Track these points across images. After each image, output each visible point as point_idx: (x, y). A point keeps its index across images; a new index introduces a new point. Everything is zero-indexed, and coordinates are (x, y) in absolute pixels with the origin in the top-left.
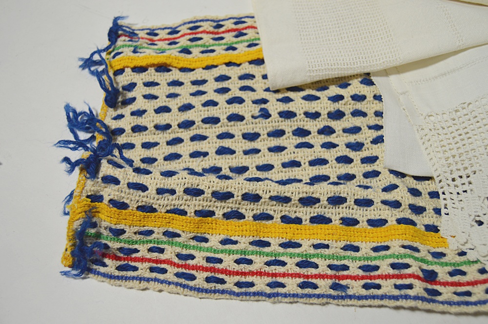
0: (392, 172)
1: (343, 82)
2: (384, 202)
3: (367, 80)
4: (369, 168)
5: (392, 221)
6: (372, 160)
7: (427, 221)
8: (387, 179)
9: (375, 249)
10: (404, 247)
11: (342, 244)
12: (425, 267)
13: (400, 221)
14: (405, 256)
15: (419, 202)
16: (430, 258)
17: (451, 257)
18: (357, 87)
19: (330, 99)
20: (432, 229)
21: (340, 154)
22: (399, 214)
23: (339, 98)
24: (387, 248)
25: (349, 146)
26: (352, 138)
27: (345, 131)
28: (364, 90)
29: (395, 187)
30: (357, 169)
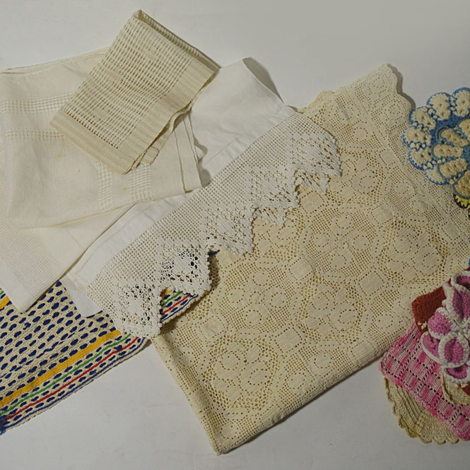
0: (88, 318)
1: (50, 290)
2: (91, 332)
3: (58, 284)
4: (80, 320)
5: (97, 337)
6: (79, 316)
7: (111, 327)
8: (88, 322)
9: (98, 351)
10: (106, 344)
11: (86, 357)
12: (116, 346)
13: (100, 335)
14: (107, 347)
15: (104, 322)
16: (117, 341)
17: (124, 336)
18: (56, 290)
19: (48, 301)
20: (113, 329)
21: (66, 321)
22: (99, 332)
23: (52, 299)
24: (100, 348)
25: (67, 316)
26: (67, 312)
27: (62, 310)
28: (60, 288)
29: (92, 323)
30: (76, 323)
